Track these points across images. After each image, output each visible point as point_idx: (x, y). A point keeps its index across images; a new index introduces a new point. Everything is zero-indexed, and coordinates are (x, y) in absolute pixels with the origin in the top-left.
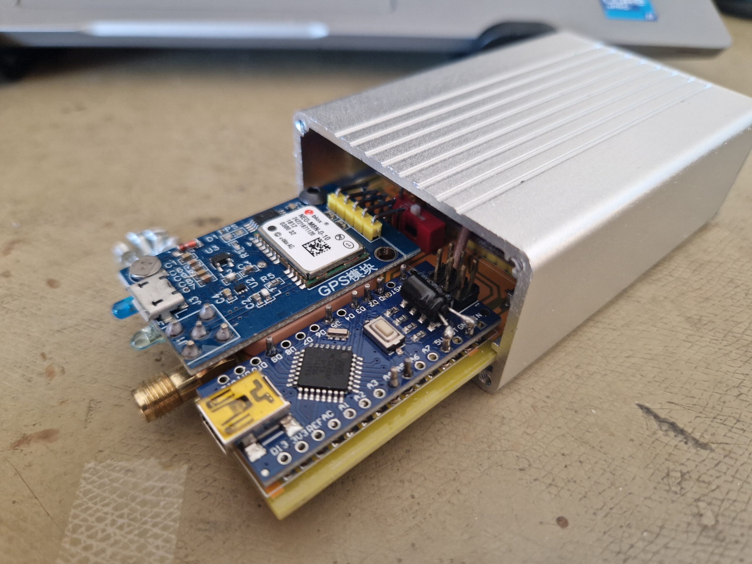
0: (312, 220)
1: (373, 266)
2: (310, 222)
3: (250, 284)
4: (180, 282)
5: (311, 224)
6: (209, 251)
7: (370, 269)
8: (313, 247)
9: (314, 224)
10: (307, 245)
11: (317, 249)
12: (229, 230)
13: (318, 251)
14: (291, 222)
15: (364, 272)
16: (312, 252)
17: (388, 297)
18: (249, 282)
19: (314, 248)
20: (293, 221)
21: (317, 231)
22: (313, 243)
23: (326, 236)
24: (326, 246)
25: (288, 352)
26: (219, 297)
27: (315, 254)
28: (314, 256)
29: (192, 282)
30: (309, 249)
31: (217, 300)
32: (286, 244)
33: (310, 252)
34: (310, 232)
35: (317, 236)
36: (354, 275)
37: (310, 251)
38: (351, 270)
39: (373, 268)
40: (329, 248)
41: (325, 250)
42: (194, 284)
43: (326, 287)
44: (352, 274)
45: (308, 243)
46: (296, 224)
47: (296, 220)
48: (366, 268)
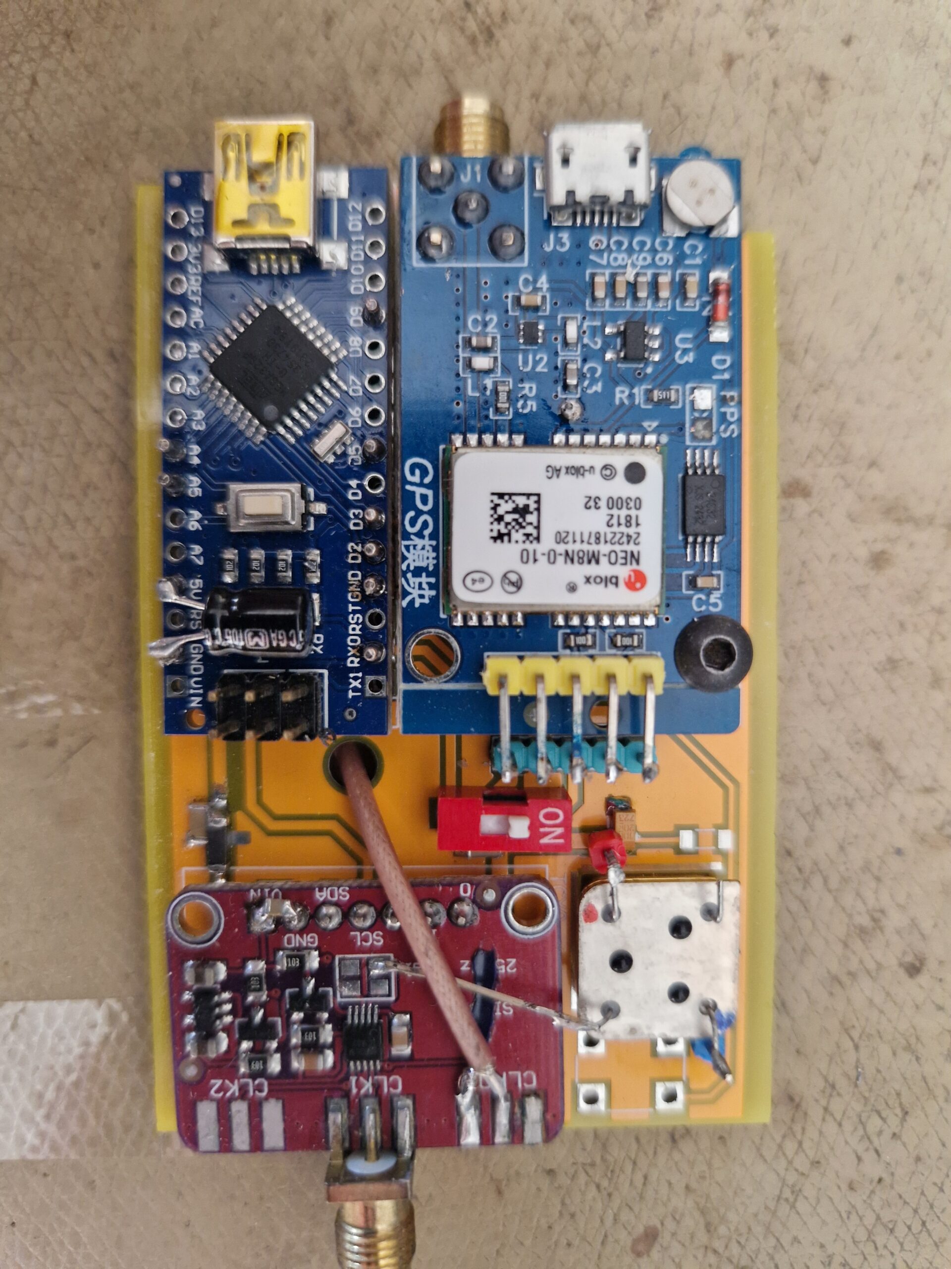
0: (604, 569)
1: (417, 605)
2: (604, 560)
3: (530, 357)
4: (630, 244)
5: (594, 558)
6: (683, 340)
7: (415, 593)
8: (523, 511)
9: (589, 562)
10: (536, 506)
11: (507, 512)
12: (725, 414)
13: (501, 511)
14: (628, 523)
15: (413, 576)
16: (506, 497)
17: (351, 588)
18: (538, 358)
19: (516, 510)
20: (632, 531)
21: (563, 552)
22: (531, 518)
23: (535, 560)
24: (506, 538)
25: (355, 341)
26: (538, 285)
27: (496, 500)
28: (493, 494)
29: (613, 263)
30: (521, 501)
31: (531, 278)
32: (567, 468)
33: (511, 495)
34: (570, 538)
35: (548, 541)
36: (418, 552)
37: (514, 498)
38: (437, 558)
39: (412, 602)
40: (495, 539)
41: (496, 527)
42: (604, 262)
43: (427, 480)
44: (425, 552)
45: (538, 509)
46: (615, 529)
47: (629, 536)
48: (420, 587)
